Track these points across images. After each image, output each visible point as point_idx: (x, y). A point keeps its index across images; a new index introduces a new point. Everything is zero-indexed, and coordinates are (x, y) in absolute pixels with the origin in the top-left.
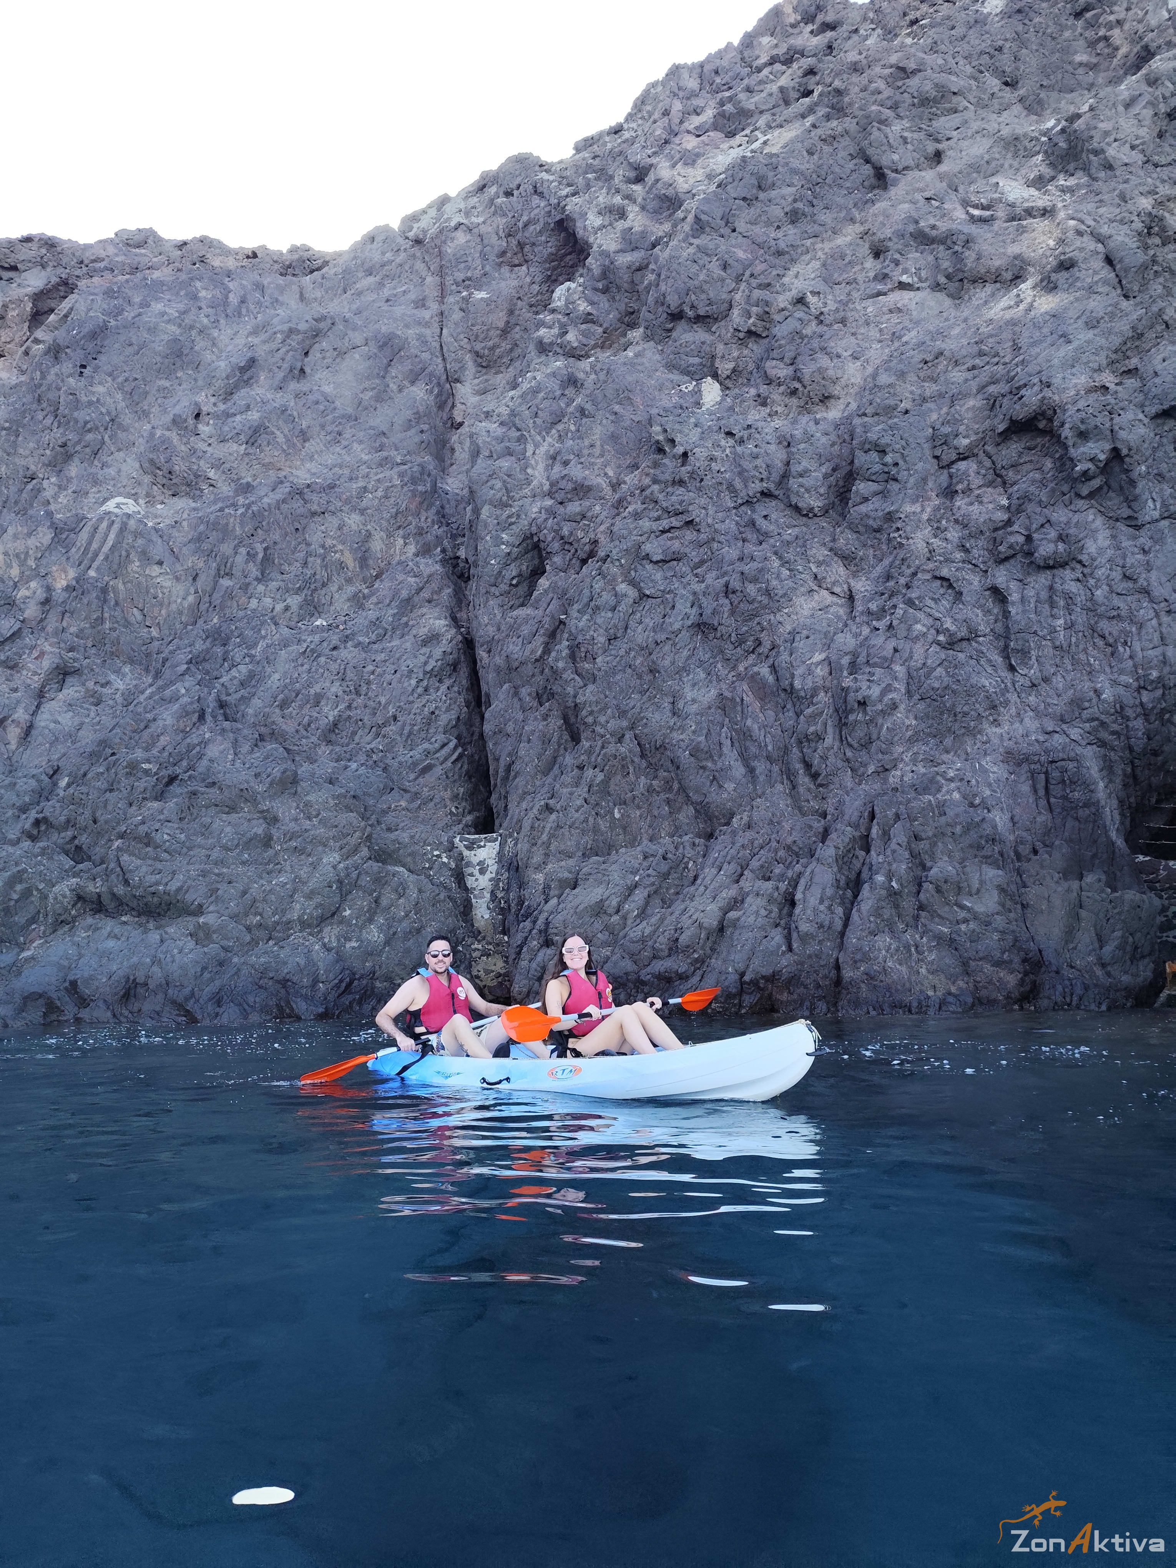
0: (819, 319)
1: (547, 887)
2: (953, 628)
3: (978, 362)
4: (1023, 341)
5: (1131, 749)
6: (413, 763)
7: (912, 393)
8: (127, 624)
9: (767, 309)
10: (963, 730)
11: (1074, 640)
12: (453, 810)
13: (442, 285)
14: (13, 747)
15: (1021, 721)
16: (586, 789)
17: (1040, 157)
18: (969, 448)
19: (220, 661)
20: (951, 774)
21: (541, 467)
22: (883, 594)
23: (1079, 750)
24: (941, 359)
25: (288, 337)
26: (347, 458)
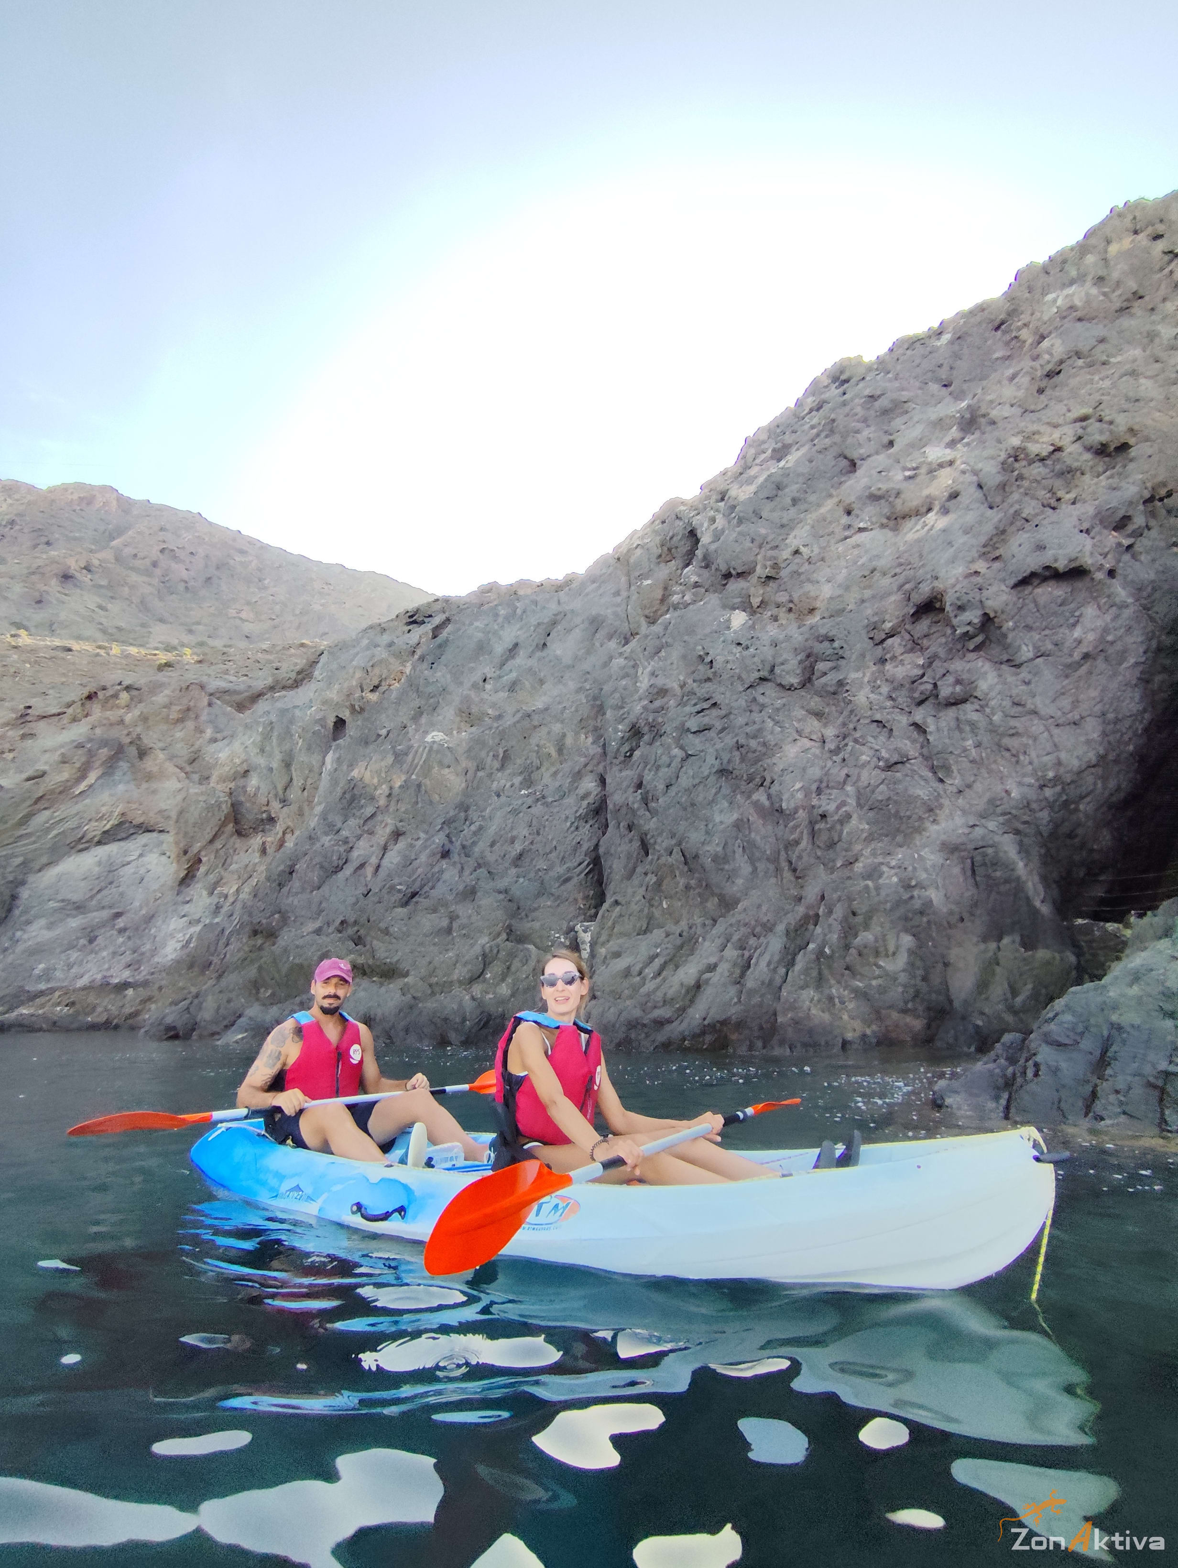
0: (809, 561)
2: (888, 756)
3: (897, 570)
4: (925, 551)
5: (1041, 834)
6: (558, 876)
7: (855, 598)
8: (431, 803)
9: (777, 561)
10: (909, 830)
11: (984, 755)
12: (581, 906)
13: (628, 581)
14: (369, 879)
15: (953, 819)
16: (644, 888)
17: (955, 428)
18: (893, 628)
19: (463, 821)
20: (893, 863)
21: (646, 680)
22: (840, 737)
23: (997, 838)
24: (875, 572)
25: (537, 627)
26: (563, 691)
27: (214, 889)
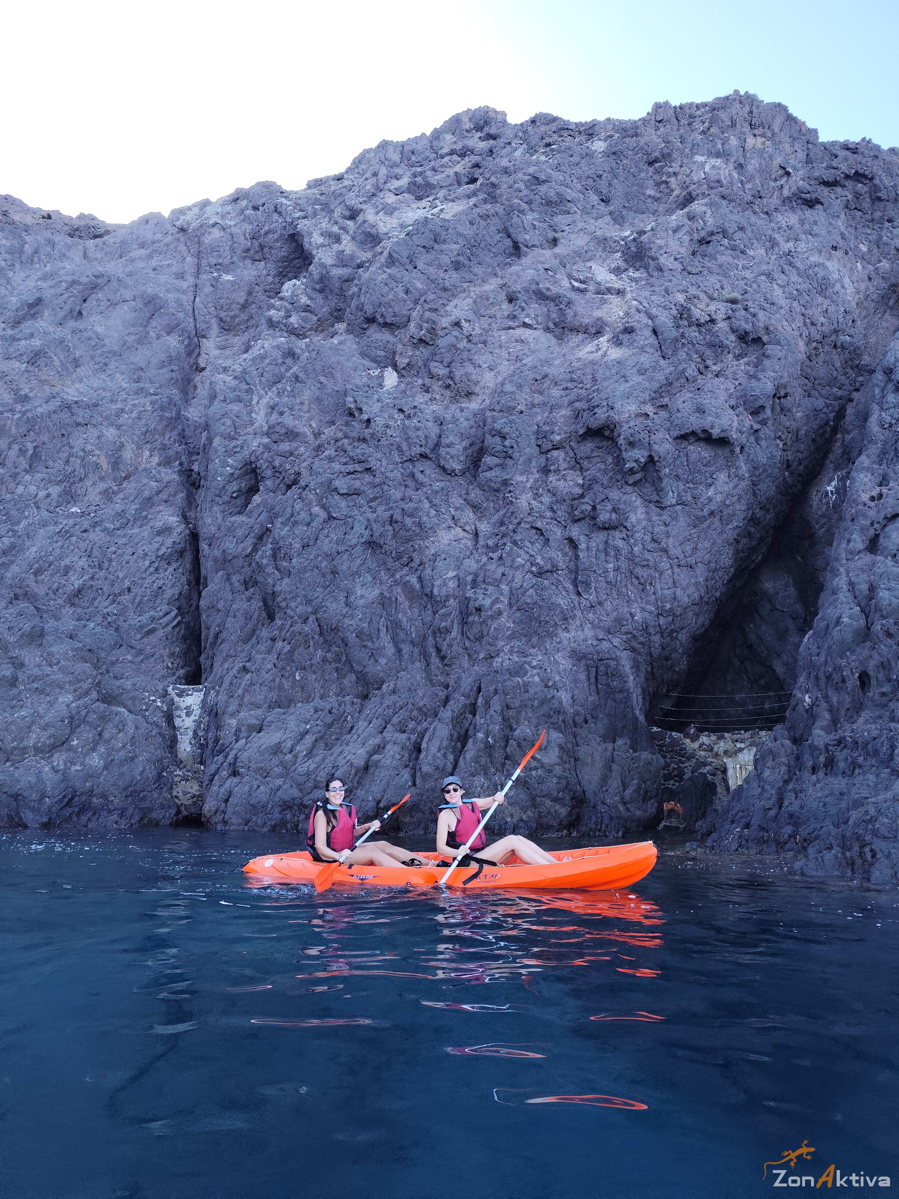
0: (469, 338)
1: (238, 730)
2: (542, 563)
3: (569, 385)
4: (599, 376)
5: (651, 654)
6: (140, 626)
7: (526, 399)
9: (434, 326)
10: (545, 633)
11: (619, 578)
12: (170, 665)
13: (198, 265)
15: (583, 630)
16: (276, 657)
17: (619, 254)
18: (561, 442)
20: (534, 663)
21: (262, 413)
22: (497, 535)
23: (618, 653)
24: (547, 379)
25: (71, 286)
26: (110, 384)
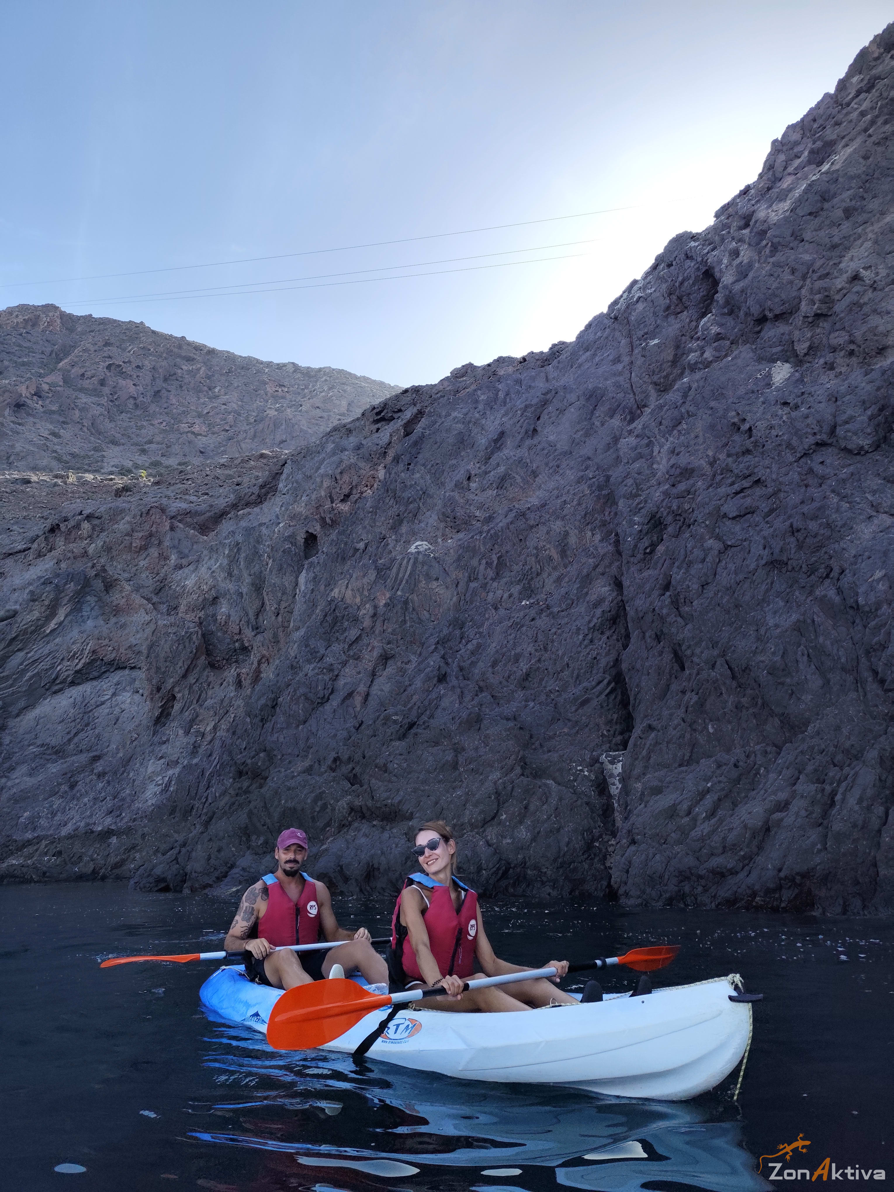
0: (873, 287)
1: (643, 794)
6: (574, 699)
8: (420, 622)
9: (826, 294)
12: (605, 732)
13: (631, 343)
14: (359, 709)
16: (683, 710)
19: (458, 640)
21: (664, 461)
25: (525, 411)
26: (562, 482)
27: (191, 727)
